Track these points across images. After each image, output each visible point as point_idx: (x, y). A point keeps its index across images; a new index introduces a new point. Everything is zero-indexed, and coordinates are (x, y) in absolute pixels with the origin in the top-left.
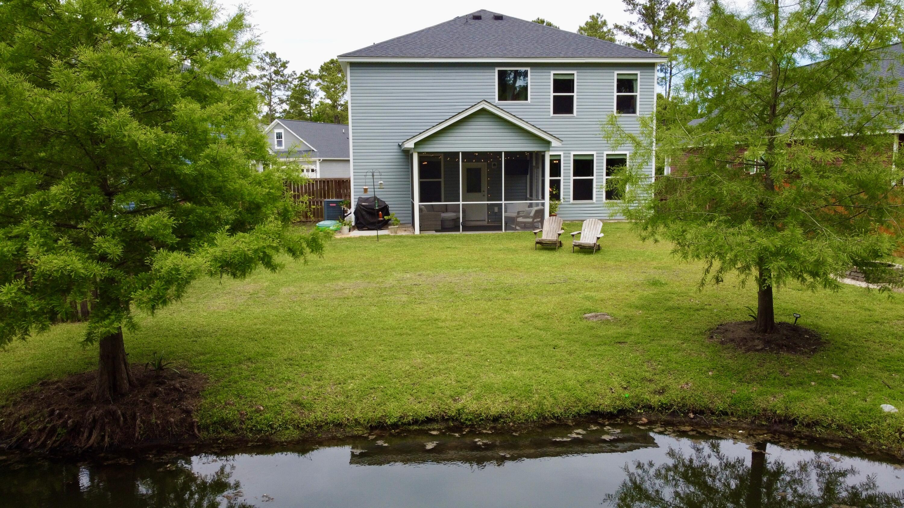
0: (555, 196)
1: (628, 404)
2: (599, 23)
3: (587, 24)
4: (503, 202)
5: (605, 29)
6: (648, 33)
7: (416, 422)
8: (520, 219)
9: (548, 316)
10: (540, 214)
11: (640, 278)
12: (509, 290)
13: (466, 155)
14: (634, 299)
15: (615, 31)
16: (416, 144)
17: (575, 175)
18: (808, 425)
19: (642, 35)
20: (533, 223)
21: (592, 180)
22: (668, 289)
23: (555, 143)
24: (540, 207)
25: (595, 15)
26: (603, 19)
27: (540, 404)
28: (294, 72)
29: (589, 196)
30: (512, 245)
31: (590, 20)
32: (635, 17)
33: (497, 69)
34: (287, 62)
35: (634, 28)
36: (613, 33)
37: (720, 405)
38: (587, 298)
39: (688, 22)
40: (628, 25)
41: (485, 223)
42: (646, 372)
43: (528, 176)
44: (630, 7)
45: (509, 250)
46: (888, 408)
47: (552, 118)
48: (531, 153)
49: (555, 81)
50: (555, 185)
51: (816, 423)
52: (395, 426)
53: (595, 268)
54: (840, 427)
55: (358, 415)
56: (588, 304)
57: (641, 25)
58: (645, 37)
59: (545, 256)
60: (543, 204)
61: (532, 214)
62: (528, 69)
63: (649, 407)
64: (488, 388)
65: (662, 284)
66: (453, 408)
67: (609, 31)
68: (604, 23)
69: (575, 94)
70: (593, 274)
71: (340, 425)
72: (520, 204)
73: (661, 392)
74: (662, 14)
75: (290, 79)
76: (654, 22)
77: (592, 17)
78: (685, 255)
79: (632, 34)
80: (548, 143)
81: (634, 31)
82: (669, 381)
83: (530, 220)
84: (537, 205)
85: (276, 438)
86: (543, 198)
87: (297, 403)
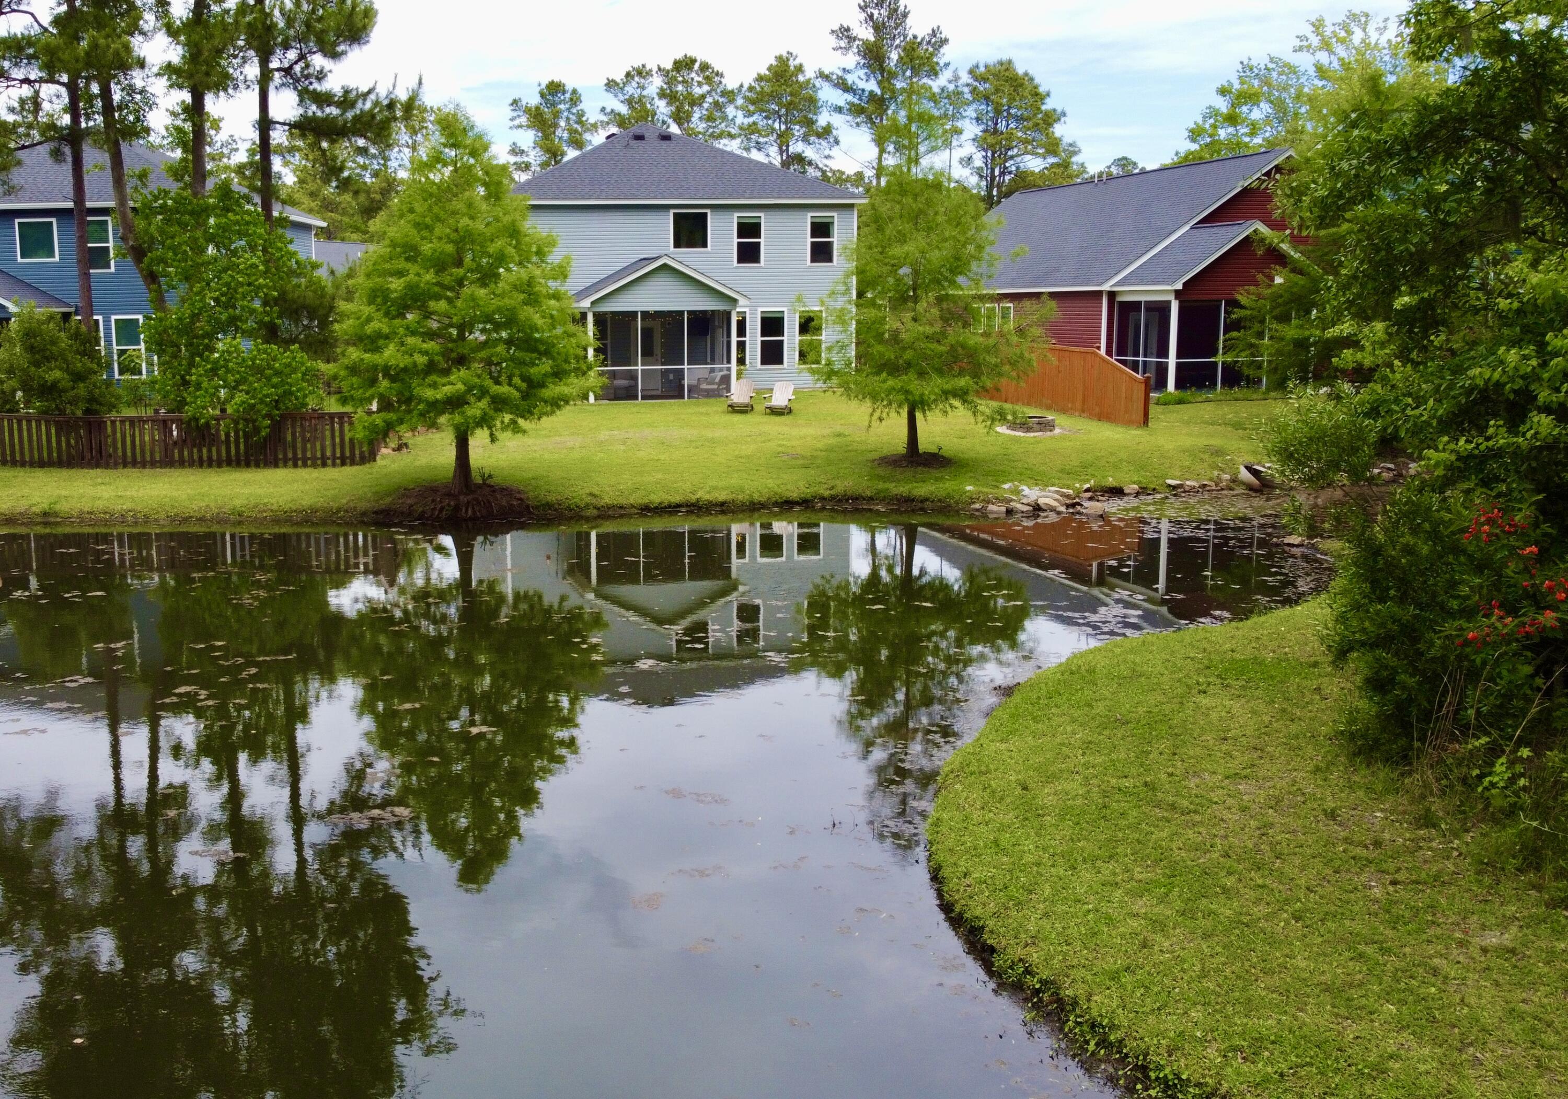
0: (741, 361)
1: (809, 497)
2: (792, 68)
3: (770, 68)
4: (686, 367)
5: (801, 78)
6: (872, 86)
7: (670, 506)
8: (704, 386)
9: (748, 457)
10: (726, 380)
11: (827, 431)
12: (712, 441)
13: (645, 314)
14: (820, 445)
15: (818, 83)
16: (593, 303)
17: (763, 335)
18: (922, 502)
19: (863, 90)
20: (718, 389)
21: (782, 341)
22: (849, 439)
23: (742, 301)
24: (725, 372)
25: (785, 54)
26: (797, 62)
27: (751, 496)
28: (231, 136)
29: (780, 361)
30: (703, 409)
31: (774, 63)
32: (851, 60)
33: (672, 212)
34: (221, 120)
35: (850, 79)
36: (814, 86)
37: (869, 493)
38: (780, 445)
39: (936, 74)
40: (840, 74)
41: (659, 393)
42: (822, 479)
43: (709, 337)
44: (843, 44)
45: (702, 414)
46: (969, 488)
47: (737, 268)
48: (713, 311)
49: (739, 224)
50: (741, 346)
51: (927, 500)
52: (656, 508)
53: (786, 425)
54: (940, 501)
55: (632, 502)
56: (780, 449)
57: (862, 73)
58: (867, 94)
59: (737, 418)
60: (729, 369)
61: (717, 380)
62: (708, 211)
63: (823, 499)
64: (715, 488)
65: (845, 436)
66: (693, 498)
67: (808, 81)
68: (800, 69)
69: (762, 240)
70: (785, 429)
71: (621, 507)
72: (701, 369)
73: (832, 488)
74: (894, 56)
75: (225, 151)
76: (882, 70)
77: (779, 58)
78: (849, 396)
79: (846, 88)
80: (734, 301)
81: (850, 82)
82: (838, 482)
83: (715, 387)
84: (721, 370)
85: (583, 514)
86: (729, 361)
87: (591, 494)
